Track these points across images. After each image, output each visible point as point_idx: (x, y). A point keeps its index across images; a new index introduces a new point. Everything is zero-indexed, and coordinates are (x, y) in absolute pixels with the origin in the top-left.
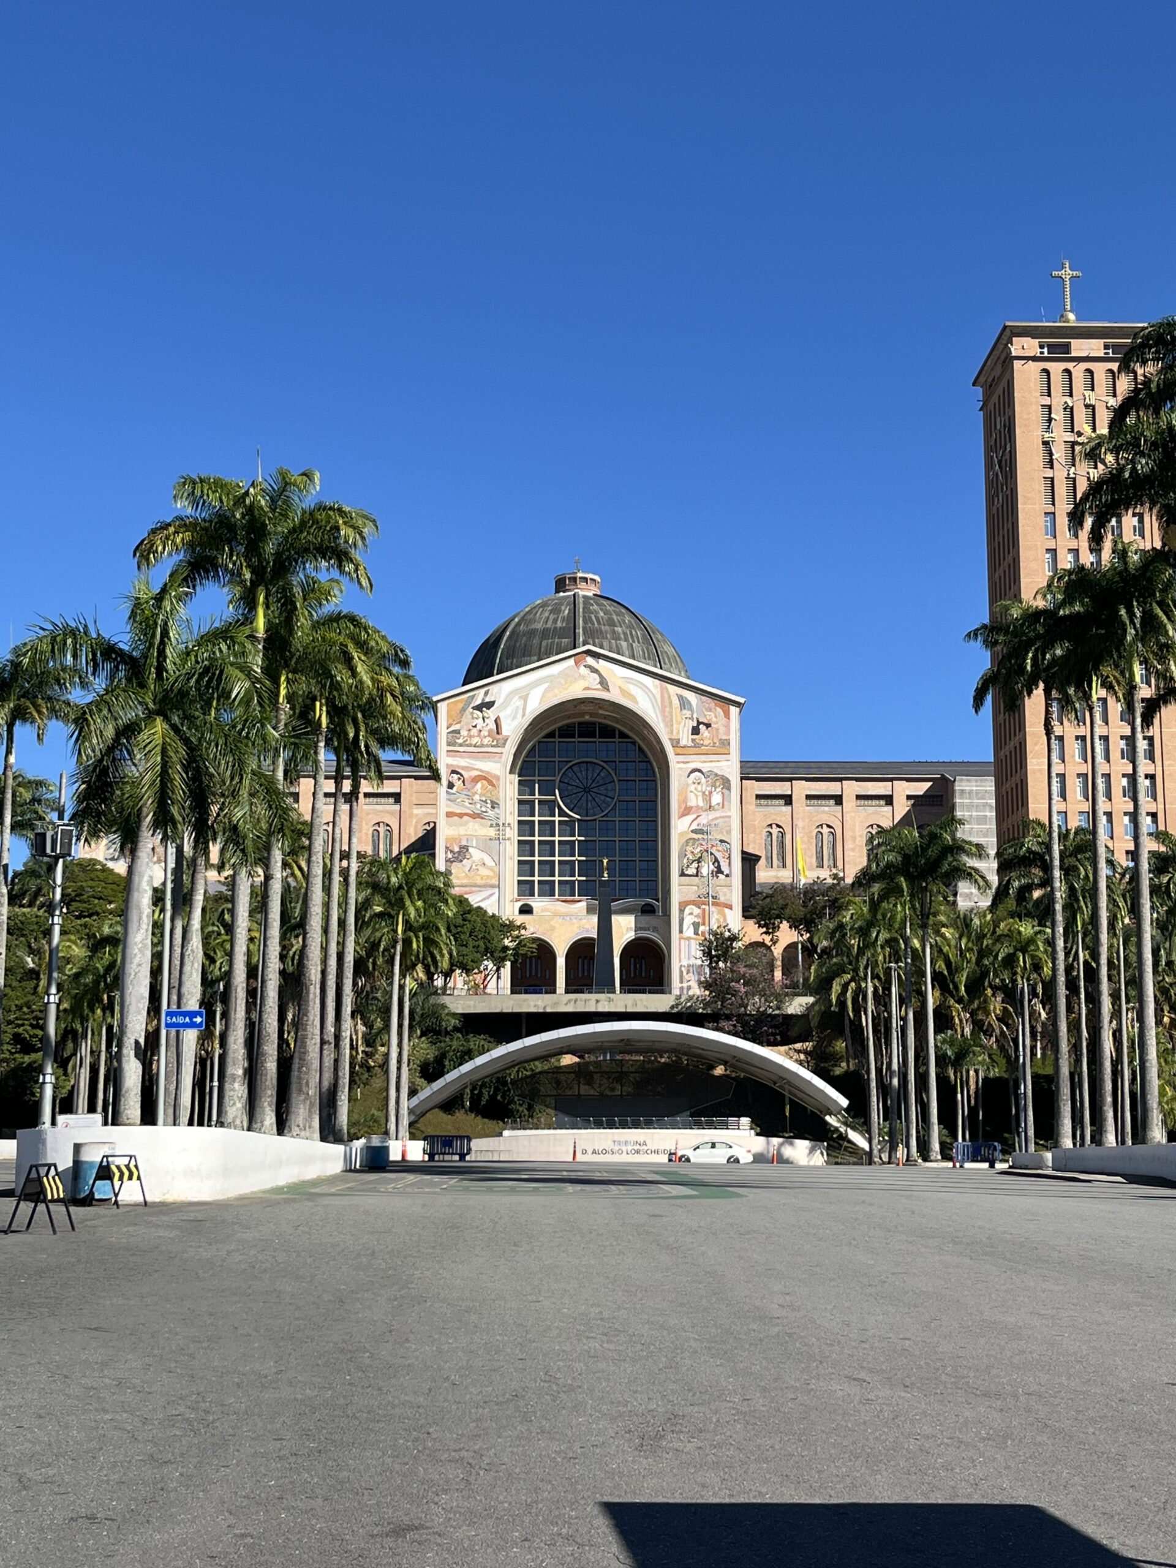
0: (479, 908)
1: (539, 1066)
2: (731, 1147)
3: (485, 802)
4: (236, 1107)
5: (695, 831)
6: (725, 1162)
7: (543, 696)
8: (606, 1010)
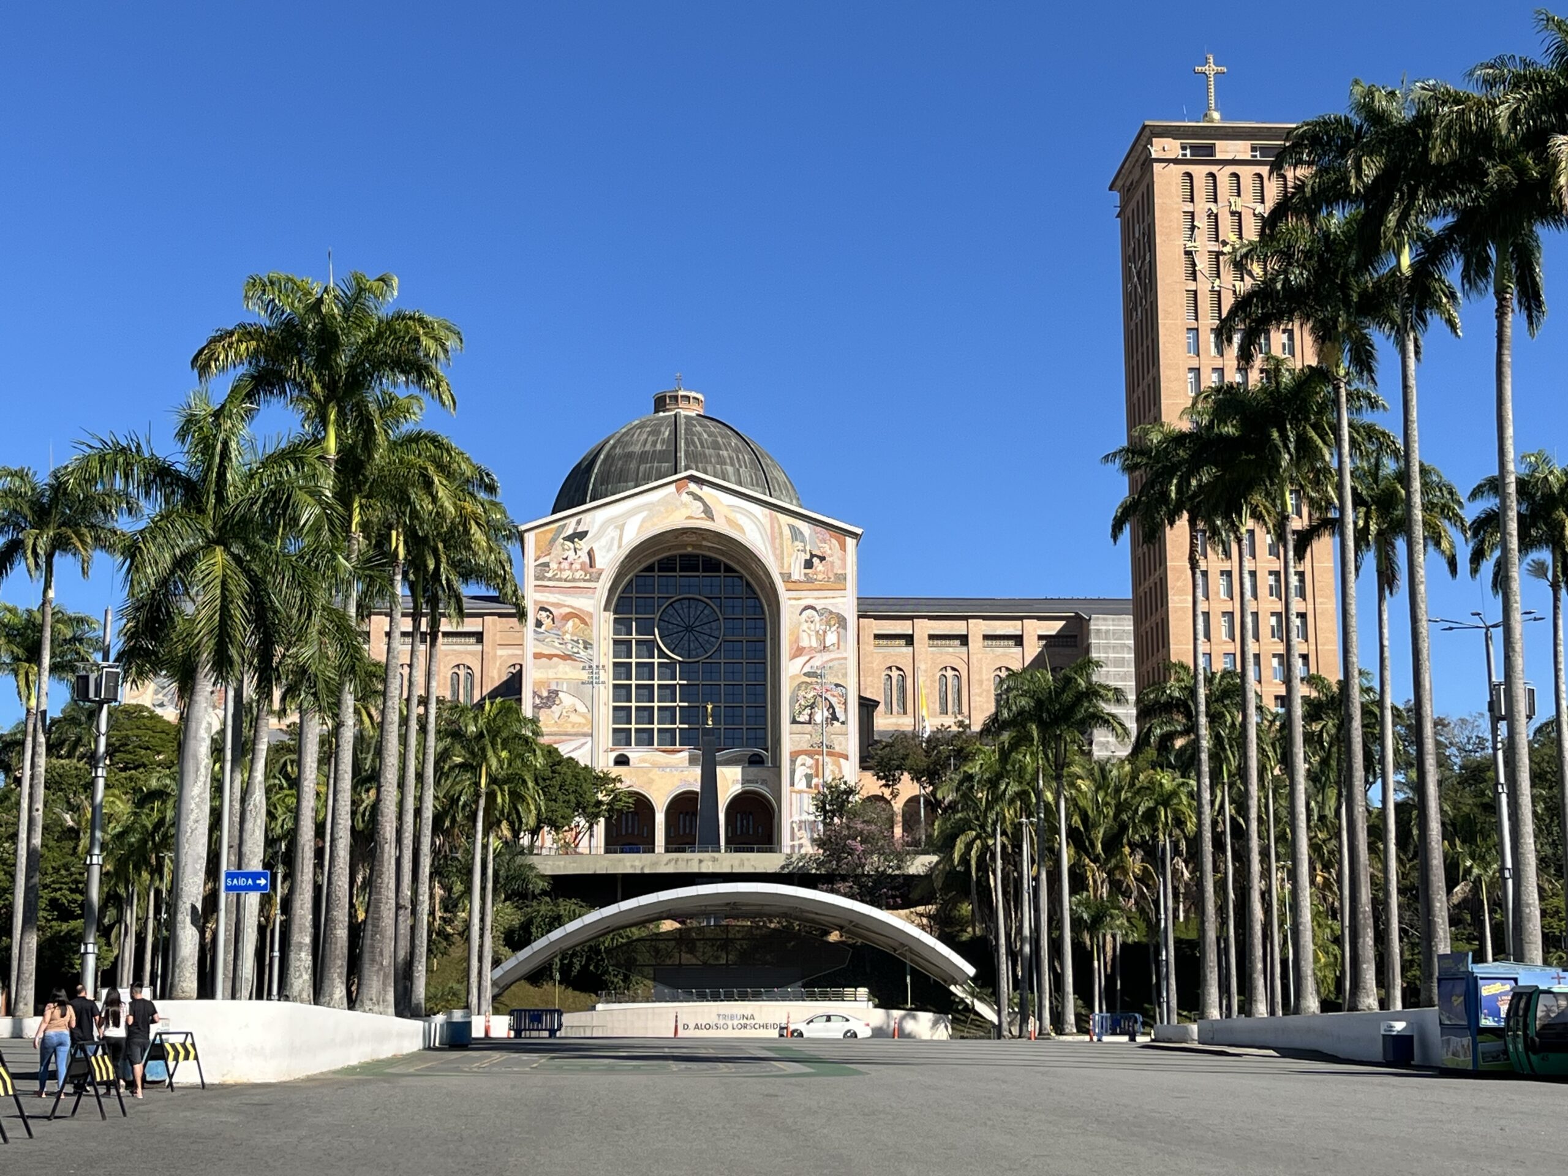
0: (571, 758)
1: (636, 933)
2: (847, 1020)
3: (577, 642)
4: (301, 979)
5: (807, 674)
6: (841, 1037)
7: (641, 526)
8: (711, 870)
